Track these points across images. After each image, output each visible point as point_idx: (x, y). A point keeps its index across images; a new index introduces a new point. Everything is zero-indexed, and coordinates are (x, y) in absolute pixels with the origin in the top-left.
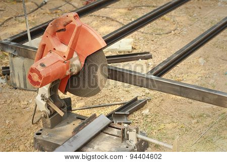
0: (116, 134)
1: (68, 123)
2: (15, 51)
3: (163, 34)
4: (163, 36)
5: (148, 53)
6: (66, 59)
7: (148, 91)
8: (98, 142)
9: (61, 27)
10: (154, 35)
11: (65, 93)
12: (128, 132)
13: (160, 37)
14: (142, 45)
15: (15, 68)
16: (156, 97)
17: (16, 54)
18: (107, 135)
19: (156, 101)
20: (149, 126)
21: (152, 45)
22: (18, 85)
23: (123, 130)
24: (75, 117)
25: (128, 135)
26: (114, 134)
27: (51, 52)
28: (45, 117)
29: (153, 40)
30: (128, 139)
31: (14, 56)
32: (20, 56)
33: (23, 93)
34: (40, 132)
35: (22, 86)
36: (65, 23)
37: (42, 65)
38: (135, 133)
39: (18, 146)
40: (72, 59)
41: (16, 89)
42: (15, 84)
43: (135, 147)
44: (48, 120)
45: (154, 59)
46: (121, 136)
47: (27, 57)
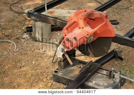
0: (105, 74)
2: (37, 18)
3: (124, 9)
4: (124, 10)
5: (116, 21)
6: (88, 36)
7: (120, 46)
8: (94, 79)
10: (118, 9)
12: (114, 73)
13: (122, 11)
14: (111, 15)
15: (36, 28)
16: (125, 49)
17: (38, 20)
18: (99, 74)
19: (125, 52)
20: (124, 69)
21: (118, 16)
22: (38, 39)
23: (111, 72)
24: (78, 61)
25: (114, 75)
26: (104, 73)
29: (118, 13)
30: (114, 78)
31: (36, 21)
32: (40, 21)
33: (41, 44)
34: (57, 70)
35: (41, 40)
38: (119, 74)
39: (42, 79)
41: (36, 41)
42: (36, 38)
43: (118, 83)
45: (120, 24)
46: (109, 75)
47: (45, 22)
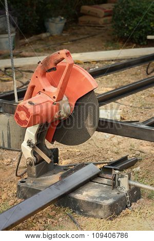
1: (54, 174)
3: (153, 107)
4: (153, 109)
5: (138, 121)
6: (55, 100)
8: (86, 189)
9: (52, 66)
10: (143, 109)
11: (52, 142)
12: (119, 179)
13: (150, 111)
14: (131, 116)
16: (147, 158)
18: (96, 183)
19: (147, 161)
22: (1, 144)
25: (119, 182)
26: (104, 182)
27: (40, 94)
28: (31, 164)
29: (142, 113)
30: (120, 186)
33: (6, 152)
35: (6, 146)
36: (56, 61)
37: (31, 103)
38: (127, 178)
40: (62, 101)
44: (34, 168)
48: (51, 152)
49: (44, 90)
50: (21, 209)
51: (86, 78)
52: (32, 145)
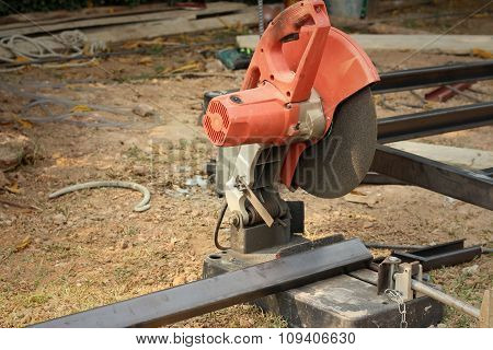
6: (289, 99)
9: (289, 31)
23: (388, 270)
27: (265, 84)
28: (236, 224)
36: (296, 21)
37: (235, 99)
40: (307, 103)
43: (402, 306)
44: (242, 233)
48: (286, 206)
49: (272, 77)
50: (167, 300)
51: (356, 60)
52: (243, 186)
